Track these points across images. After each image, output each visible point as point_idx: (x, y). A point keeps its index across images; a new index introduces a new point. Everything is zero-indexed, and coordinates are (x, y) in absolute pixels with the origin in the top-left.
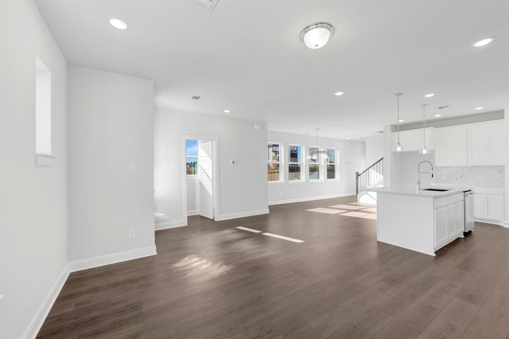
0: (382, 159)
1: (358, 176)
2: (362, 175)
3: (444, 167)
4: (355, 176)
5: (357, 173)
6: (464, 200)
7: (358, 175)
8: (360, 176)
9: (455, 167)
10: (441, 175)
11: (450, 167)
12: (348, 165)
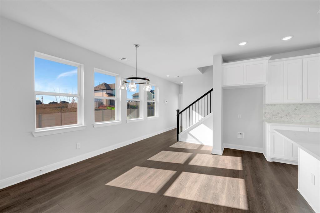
5: (178, 111)
7: (179, 113)
12: (166, 103)
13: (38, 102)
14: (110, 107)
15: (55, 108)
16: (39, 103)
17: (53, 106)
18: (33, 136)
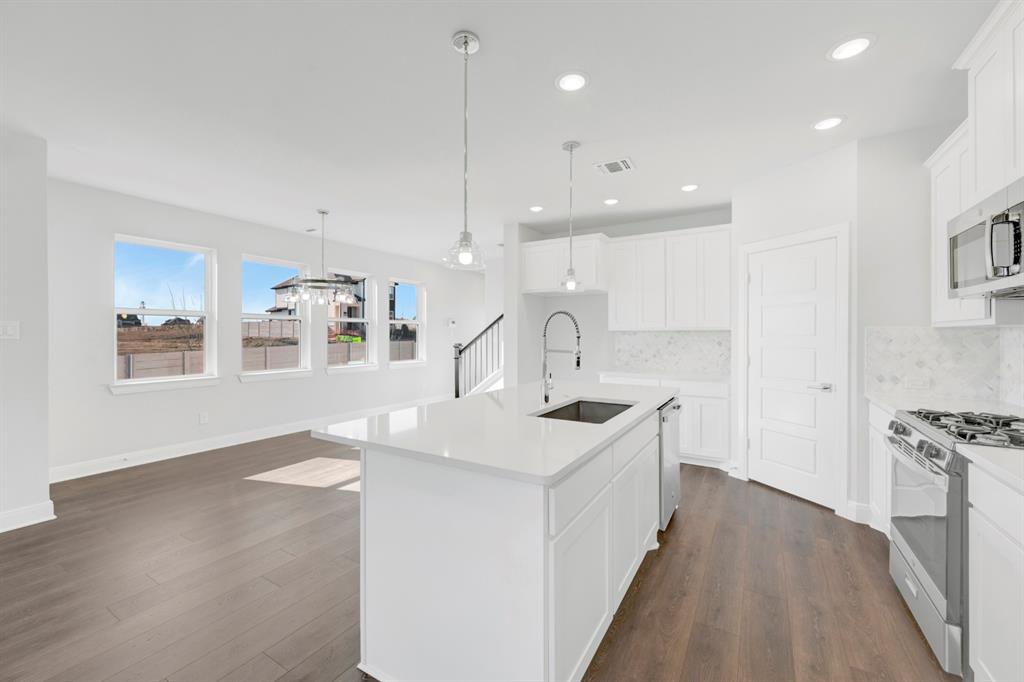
0: (502, 316)
1: (460, 352)
2: (467, 351)
3: (624, 333)
4: (453, 352)
5: (458, 346)
6: (660, 435)
8: (463, 355)
9: (644, 332)
10: (619, 351)
11: (635, 333)
12: (451, 325)
13: (129, 322)
14: (347, 337)
15: (179, 338)
16: (133, 323)
17: (176, 331)
18: (111, 392)
